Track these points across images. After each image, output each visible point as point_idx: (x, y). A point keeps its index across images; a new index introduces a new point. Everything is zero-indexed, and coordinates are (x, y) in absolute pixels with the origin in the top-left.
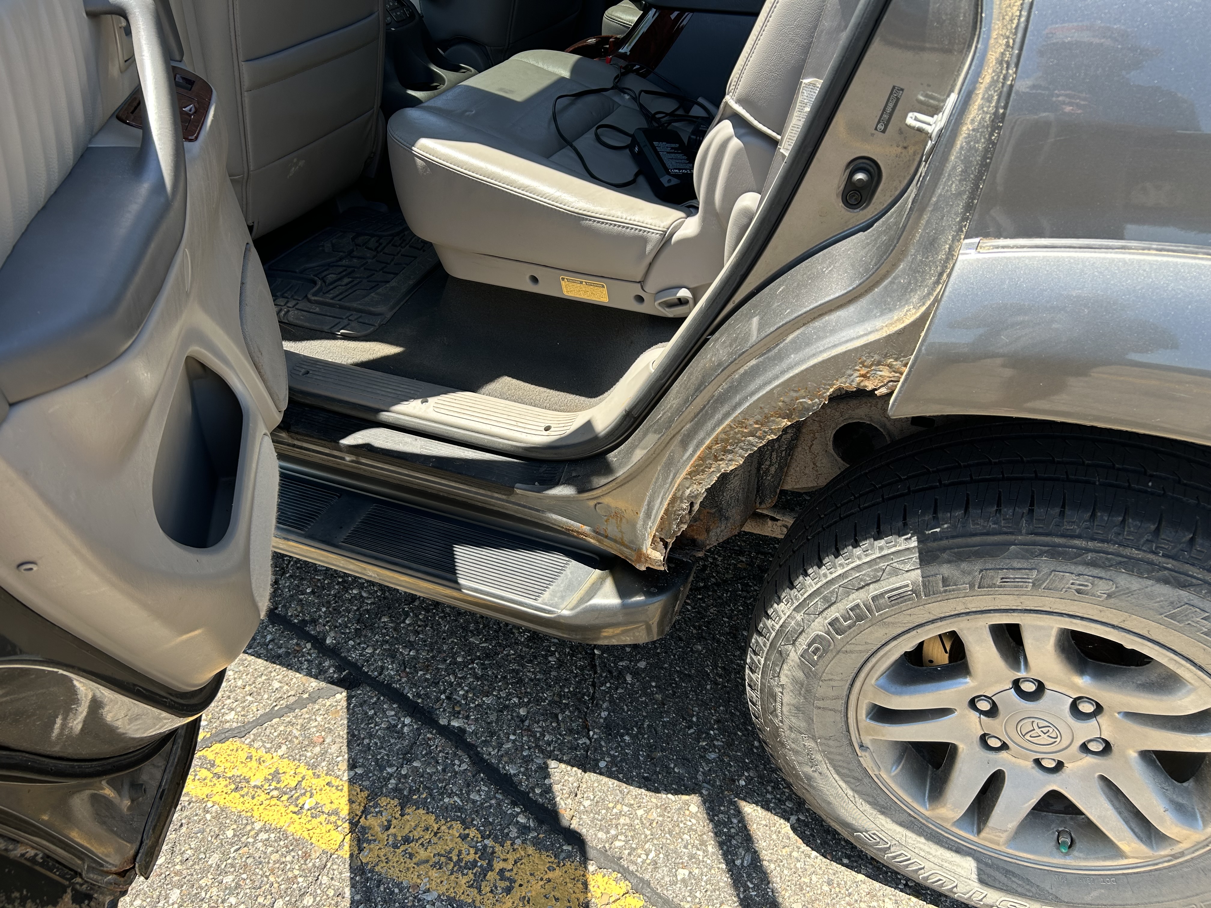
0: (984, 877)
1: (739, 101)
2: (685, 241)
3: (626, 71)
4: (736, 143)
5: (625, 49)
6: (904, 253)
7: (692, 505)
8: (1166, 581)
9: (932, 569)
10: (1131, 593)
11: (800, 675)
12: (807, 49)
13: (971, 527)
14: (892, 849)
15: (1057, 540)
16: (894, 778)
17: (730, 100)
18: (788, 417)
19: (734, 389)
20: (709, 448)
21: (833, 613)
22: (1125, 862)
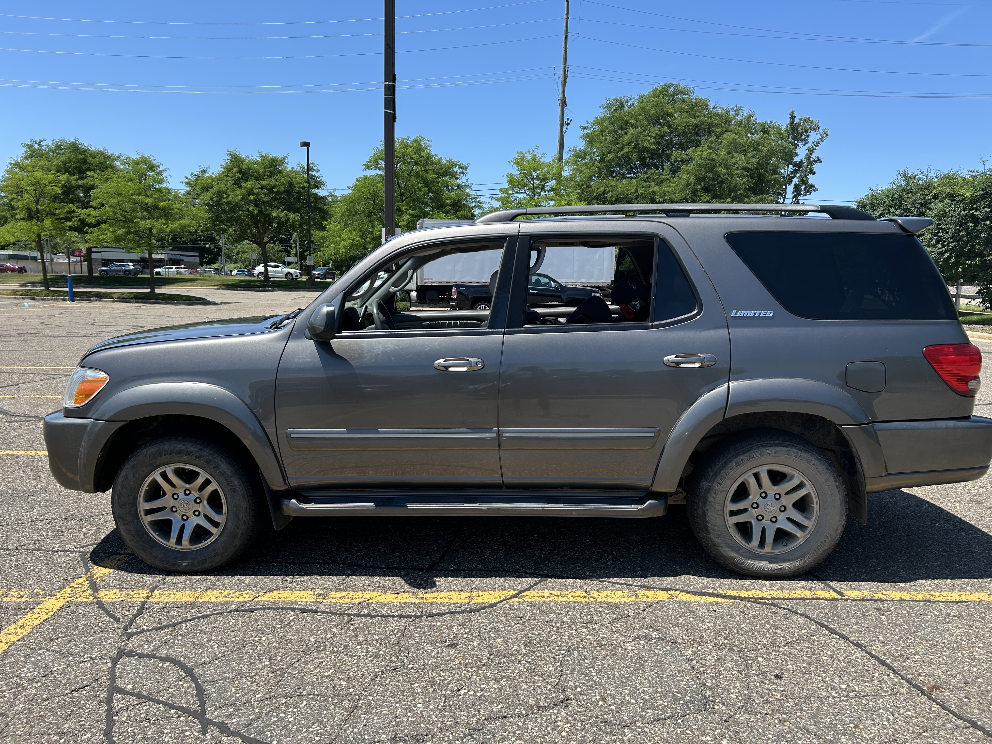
10: (778, 451)
14: (745, 561)
15: (762, 443)
16: (738, 536)
21: (718, 479)
22: (800, 541)
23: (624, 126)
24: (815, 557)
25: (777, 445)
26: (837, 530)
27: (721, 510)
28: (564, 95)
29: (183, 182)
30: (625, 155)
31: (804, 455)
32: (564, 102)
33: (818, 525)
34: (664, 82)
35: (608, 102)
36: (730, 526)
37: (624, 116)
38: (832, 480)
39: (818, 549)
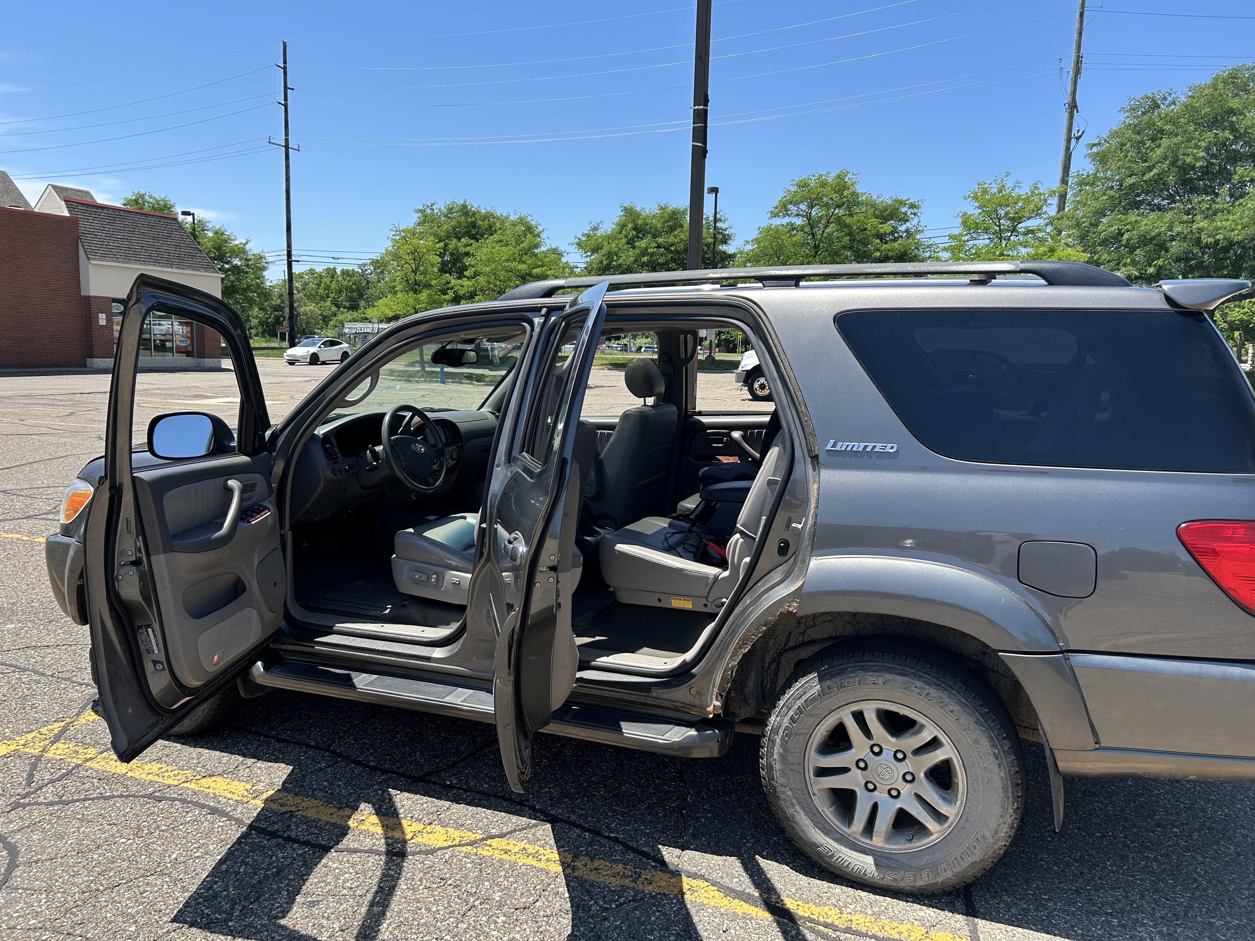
0: (877, 862)
1: (741, 526)
2: (723, 578)
3: (692, 526)
4: (741, 540)
5: (693, 516)
6: (796, 565)
7: (732, 673)
8: (899, 674)
9: (823, 684)
10: (890, 681)
11: (781, 751)
12: (763, 508)
13: (834, 664)
14: (835, 854)
15: (863, 664)
16: (830, 812)
17: (738, 525)
18: (765, 626)
19: (745, 620)
20: (737, 643)
21: (791, 713)
22: (932, 837)
23: (1158, 135)
24: (955, 870)
25: (889, 670)
26: (996, 832)
27: (799, 764)
28: (1074, 97)
29: (573, 244)
30: (1156, 177)
31: (934, 692)
32: (1073, 106)
33: (964, 817)
34: (1231, 65)
35: (1132, 103)
36: (816, 792)
37: (1156, 120)
38: (985, 743)
39: (962, 858)
